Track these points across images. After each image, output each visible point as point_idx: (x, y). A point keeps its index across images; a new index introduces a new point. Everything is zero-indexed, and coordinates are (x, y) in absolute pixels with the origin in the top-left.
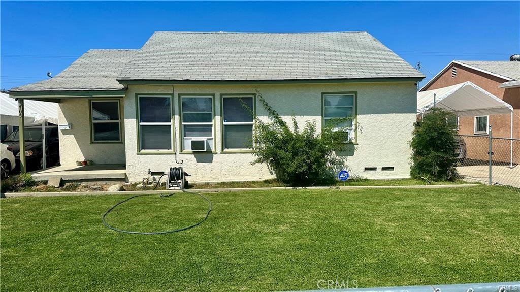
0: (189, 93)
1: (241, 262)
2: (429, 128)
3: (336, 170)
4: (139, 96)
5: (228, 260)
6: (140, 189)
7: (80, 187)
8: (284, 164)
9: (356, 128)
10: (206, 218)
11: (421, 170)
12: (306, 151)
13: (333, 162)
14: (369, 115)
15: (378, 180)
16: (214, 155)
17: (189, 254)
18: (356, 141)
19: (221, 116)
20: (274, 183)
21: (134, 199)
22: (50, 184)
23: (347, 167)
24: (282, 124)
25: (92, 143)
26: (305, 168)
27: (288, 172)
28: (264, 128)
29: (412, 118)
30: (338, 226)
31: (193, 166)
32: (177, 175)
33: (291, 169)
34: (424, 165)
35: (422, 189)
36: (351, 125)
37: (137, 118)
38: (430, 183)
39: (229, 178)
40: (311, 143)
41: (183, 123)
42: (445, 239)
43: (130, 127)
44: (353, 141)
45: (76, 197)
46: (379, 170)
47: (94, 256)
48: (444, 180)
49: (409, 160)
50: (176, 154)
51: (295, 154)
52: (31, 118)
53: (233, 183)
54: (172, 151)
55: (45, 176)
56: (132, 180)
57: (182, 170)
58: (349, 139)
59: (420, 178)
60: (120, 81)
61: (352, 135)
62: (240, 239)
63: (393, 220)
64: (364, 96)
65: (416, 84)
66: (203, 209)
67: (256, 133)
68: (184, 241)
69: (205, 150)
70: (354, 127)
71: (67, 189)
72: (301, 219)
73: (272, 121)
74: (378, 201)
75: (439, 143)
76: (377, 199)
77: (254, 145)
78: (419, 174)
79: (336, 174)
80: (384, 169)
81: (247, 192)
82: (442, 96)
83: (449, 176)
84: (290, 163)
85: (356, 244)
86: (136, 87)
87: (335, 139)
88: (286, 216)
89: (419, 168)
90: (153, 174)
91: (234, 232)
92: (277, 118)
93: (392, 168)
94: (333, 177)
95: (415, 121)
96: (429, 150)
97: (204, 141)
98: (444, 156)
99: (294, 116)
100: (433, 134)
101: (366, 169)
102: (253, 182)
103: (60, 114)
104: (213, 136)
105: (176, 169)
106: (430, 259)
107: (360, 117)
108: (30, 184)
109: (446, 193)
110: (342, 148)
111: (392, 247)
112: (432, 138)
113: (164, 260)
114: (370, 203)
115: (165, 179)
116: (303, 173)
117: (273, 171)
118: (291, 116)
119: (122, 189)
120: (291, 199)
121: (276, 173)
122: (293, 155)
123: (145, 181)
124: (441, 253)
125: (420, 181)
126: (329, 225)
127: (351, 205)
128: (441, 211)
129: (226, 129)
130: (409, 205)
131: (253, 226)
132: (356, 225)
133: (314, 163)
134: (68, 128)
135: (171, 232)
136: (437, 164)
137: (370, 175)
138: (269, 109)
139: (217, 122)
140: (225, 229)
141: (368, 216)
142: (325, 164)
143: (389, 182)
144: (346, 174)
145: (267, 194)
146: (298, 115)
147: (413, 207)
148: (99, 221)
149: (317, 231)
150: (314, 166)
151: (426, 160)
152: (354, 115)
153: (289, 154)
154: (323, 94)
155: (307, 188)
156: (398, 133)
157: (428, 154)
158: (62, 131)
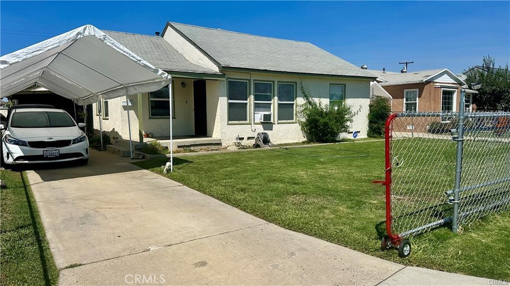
4: (229, 80)
16: (274, 125)
19: (278, 97)
20: (306, 143)
24: (310, 103)
25: (150, 118)
29: (368, 102)
37: (227, 97)
39: (282, 141)
41: (255, 102)
49: (367, 127)
50: (251, 124)
54: (248, 122)
56: (224, 145)
64: (349, 86)
69: (271, 121)
73: (305, 102)
86: (227, 72)
92: (308, 99)
93: (359, 132)
97: (268, 115)
99: (321, 98)
101: (349, 133)
104: (272, 111)
107: (347, 100)
117: (305, 136)
118: (318, 98)
129: (281, 106)
134: (130, 105)
137: (350, 136)
138: (304, 93)
139: (275, 101)
152: (344, 99)
154: (330, 84)
156: (363, 111)
158: (125, 107)
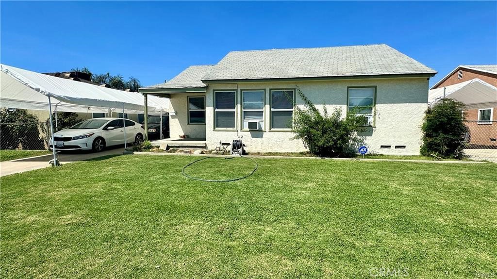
0: (248, 88)
1: (270, 207)
2: (439, 114)
3: (357, 147)
4: (215, 92)
5: (260, 205)
6: (214, 154)
7: (178, 151)
8: (315, 140)
9: (375, 114)
10: (252, 174)
11: (429, 149)
12: (333, 130)
13: (355, 140)
14: (386, 104)
15: (391, 156)
16: (264, 133)
17: (232, 197)
18: (375, 124)
19: (270, 104)
20: (308, 155)
21: (207, 159)
22: (161, 148)
23: (366, 144)
24: (315, 110)
25: (188, 124)
26: (332, 143)
27: (317, 146)
28: (301, 113)
29: (424, 107)
30: (357, 186)
31: (249, 140)
32: (237, 145)
33: (320, 144)
34: (433, 144)
35: (432, 163)
36: (371, 113)
37: (214, 107)
38: (439, 159)
39: (274, 150)
40: (337, 124)
41: (243, 110)
42: (461, 204)
43: (210, 112)
44: (372, 124)
45: (173, 156)
46: (393, 148)
47: (167, 193)
48: (451, 157)
49: (420, 141)
50: (238, 131)
51: (324, 132)
52: (153, 108)
53: (277, 153)
54: (235, 129)
55: (158, 143)
56: (210, 148)
57: (241, 142)
58: (368, 122)
59: (428, 155)
60: (204, 81)
61: (371, 120)
62: (274, 190)
63: (407, 185)
64: (383, 88)
65: (428, 79)
66: (251, 168)
67: (295, 117)
68: (231, 188)
69: (258, 129)
70: (373, 114)
71: (171, 152)
72: (326, 179)
73: (308, 109)
74: (393, 170)
75: (448, 127)
76: (391, 168)
77: (293, 125)
78: (428, 152)
79: (357, 150)
80: (397, 147)
81: (286, 159)
82: (451, 91)
83: (456, 155)
84: (320, 139)
85: (373, 201)
86: (213, 85)
87: (357, 122)
88: (313, 176)
89: (428, 147)
90: (223, 144)
91: (270, 185)
92: (311, 106)
93: (404, 147)
94: (354, 152)
95: (426, 109)
96: (438, 133)
97: (257, 122)
98: (452, 137)
99: (325, 104)
100: (443, 120)
101: (382, 147)
102: (292, 153)
103: (170, 105)
104: (263, 120)
105: (237, 141)
106: (448, 220)
107: (378, 106)
108: (149, 148)
109: (455, 166)
110: (363, 129)
111: (408, 206)
112: (442, 123)
113: (212, 200)
114: (386, 171)
115: (230, 148)
116: (330, 148)
117: (307, 146)
118: (322, 105)
119: (202, 153)
120: (320, 165)
121: (309, 147)
122: (322, 133)
123: (218, 149)
124: (459, 216)
125: (429, 158)
126: (349, 185)
127: (369, 172)
128: (453, 180)
129: (273, 114)
130: (421, 174)
131: (286, 181)
132: (373, 187)
133: (339, 139)
134: (174, 114)
135: (224, 181)
136: (445, 144)
137: (385, 152)
138: (306, 100)
139: (267, 110)
140: (264, 182)
141: (383, 180)
142: (348, 141)
143: (400, 157)
144: (365, 149)
145: (301, 161)
146: (328, 104)
147: (425, 176)
148: (180, 171)
149: (338, 189)
150: (339, 142)
151: (435, 141)
152: (373, 104)
153: (320, 133)
154: (348, 87)
155: (333, 158)
156: (411, 119)
157: (437, 136)
158: (171, 116)
